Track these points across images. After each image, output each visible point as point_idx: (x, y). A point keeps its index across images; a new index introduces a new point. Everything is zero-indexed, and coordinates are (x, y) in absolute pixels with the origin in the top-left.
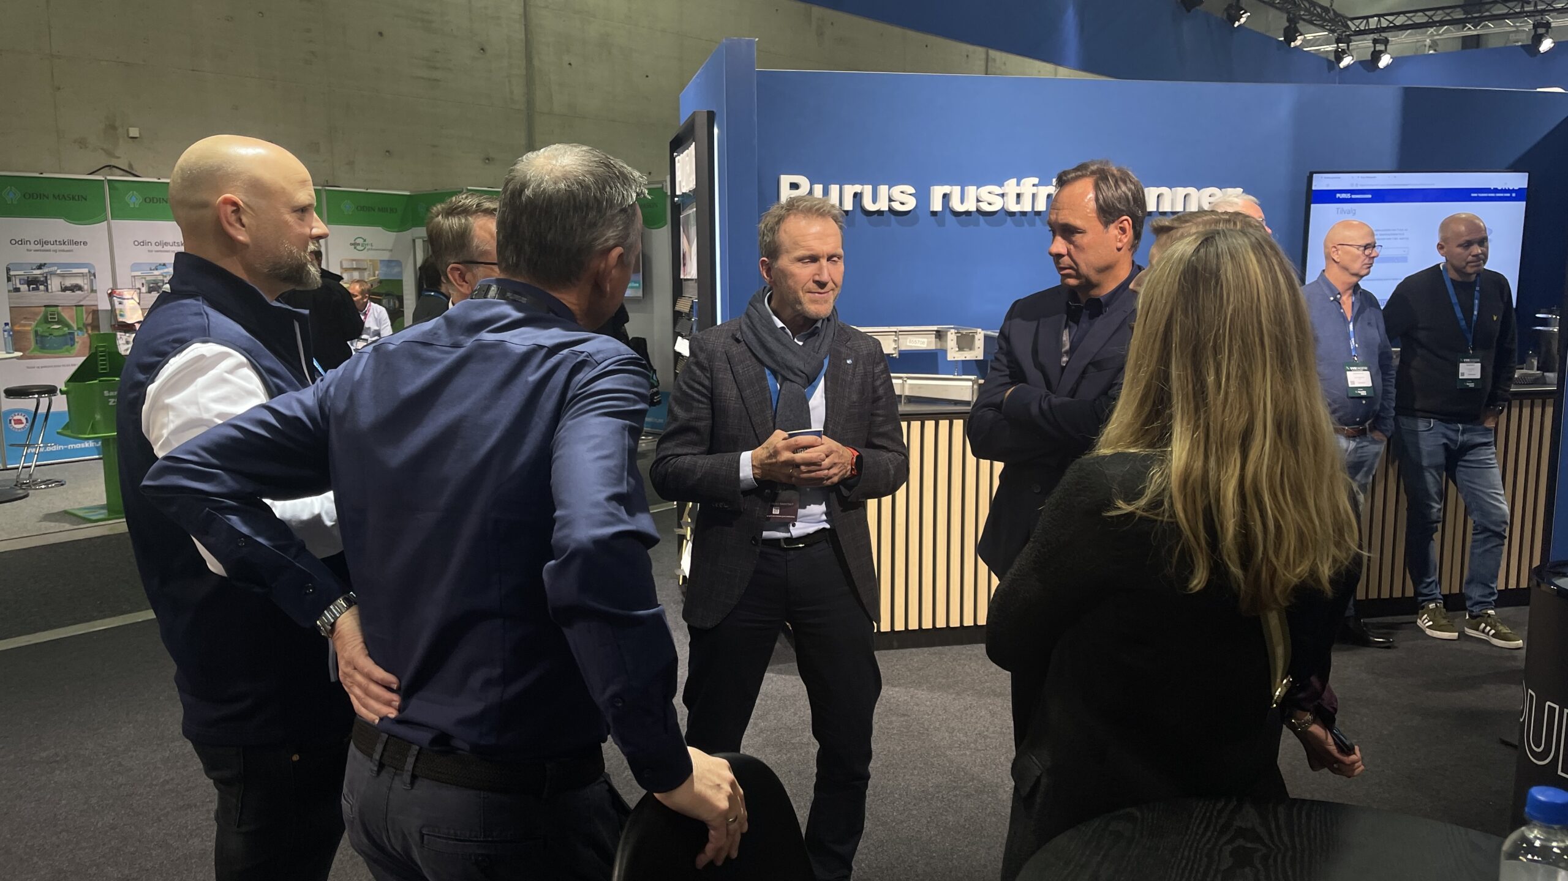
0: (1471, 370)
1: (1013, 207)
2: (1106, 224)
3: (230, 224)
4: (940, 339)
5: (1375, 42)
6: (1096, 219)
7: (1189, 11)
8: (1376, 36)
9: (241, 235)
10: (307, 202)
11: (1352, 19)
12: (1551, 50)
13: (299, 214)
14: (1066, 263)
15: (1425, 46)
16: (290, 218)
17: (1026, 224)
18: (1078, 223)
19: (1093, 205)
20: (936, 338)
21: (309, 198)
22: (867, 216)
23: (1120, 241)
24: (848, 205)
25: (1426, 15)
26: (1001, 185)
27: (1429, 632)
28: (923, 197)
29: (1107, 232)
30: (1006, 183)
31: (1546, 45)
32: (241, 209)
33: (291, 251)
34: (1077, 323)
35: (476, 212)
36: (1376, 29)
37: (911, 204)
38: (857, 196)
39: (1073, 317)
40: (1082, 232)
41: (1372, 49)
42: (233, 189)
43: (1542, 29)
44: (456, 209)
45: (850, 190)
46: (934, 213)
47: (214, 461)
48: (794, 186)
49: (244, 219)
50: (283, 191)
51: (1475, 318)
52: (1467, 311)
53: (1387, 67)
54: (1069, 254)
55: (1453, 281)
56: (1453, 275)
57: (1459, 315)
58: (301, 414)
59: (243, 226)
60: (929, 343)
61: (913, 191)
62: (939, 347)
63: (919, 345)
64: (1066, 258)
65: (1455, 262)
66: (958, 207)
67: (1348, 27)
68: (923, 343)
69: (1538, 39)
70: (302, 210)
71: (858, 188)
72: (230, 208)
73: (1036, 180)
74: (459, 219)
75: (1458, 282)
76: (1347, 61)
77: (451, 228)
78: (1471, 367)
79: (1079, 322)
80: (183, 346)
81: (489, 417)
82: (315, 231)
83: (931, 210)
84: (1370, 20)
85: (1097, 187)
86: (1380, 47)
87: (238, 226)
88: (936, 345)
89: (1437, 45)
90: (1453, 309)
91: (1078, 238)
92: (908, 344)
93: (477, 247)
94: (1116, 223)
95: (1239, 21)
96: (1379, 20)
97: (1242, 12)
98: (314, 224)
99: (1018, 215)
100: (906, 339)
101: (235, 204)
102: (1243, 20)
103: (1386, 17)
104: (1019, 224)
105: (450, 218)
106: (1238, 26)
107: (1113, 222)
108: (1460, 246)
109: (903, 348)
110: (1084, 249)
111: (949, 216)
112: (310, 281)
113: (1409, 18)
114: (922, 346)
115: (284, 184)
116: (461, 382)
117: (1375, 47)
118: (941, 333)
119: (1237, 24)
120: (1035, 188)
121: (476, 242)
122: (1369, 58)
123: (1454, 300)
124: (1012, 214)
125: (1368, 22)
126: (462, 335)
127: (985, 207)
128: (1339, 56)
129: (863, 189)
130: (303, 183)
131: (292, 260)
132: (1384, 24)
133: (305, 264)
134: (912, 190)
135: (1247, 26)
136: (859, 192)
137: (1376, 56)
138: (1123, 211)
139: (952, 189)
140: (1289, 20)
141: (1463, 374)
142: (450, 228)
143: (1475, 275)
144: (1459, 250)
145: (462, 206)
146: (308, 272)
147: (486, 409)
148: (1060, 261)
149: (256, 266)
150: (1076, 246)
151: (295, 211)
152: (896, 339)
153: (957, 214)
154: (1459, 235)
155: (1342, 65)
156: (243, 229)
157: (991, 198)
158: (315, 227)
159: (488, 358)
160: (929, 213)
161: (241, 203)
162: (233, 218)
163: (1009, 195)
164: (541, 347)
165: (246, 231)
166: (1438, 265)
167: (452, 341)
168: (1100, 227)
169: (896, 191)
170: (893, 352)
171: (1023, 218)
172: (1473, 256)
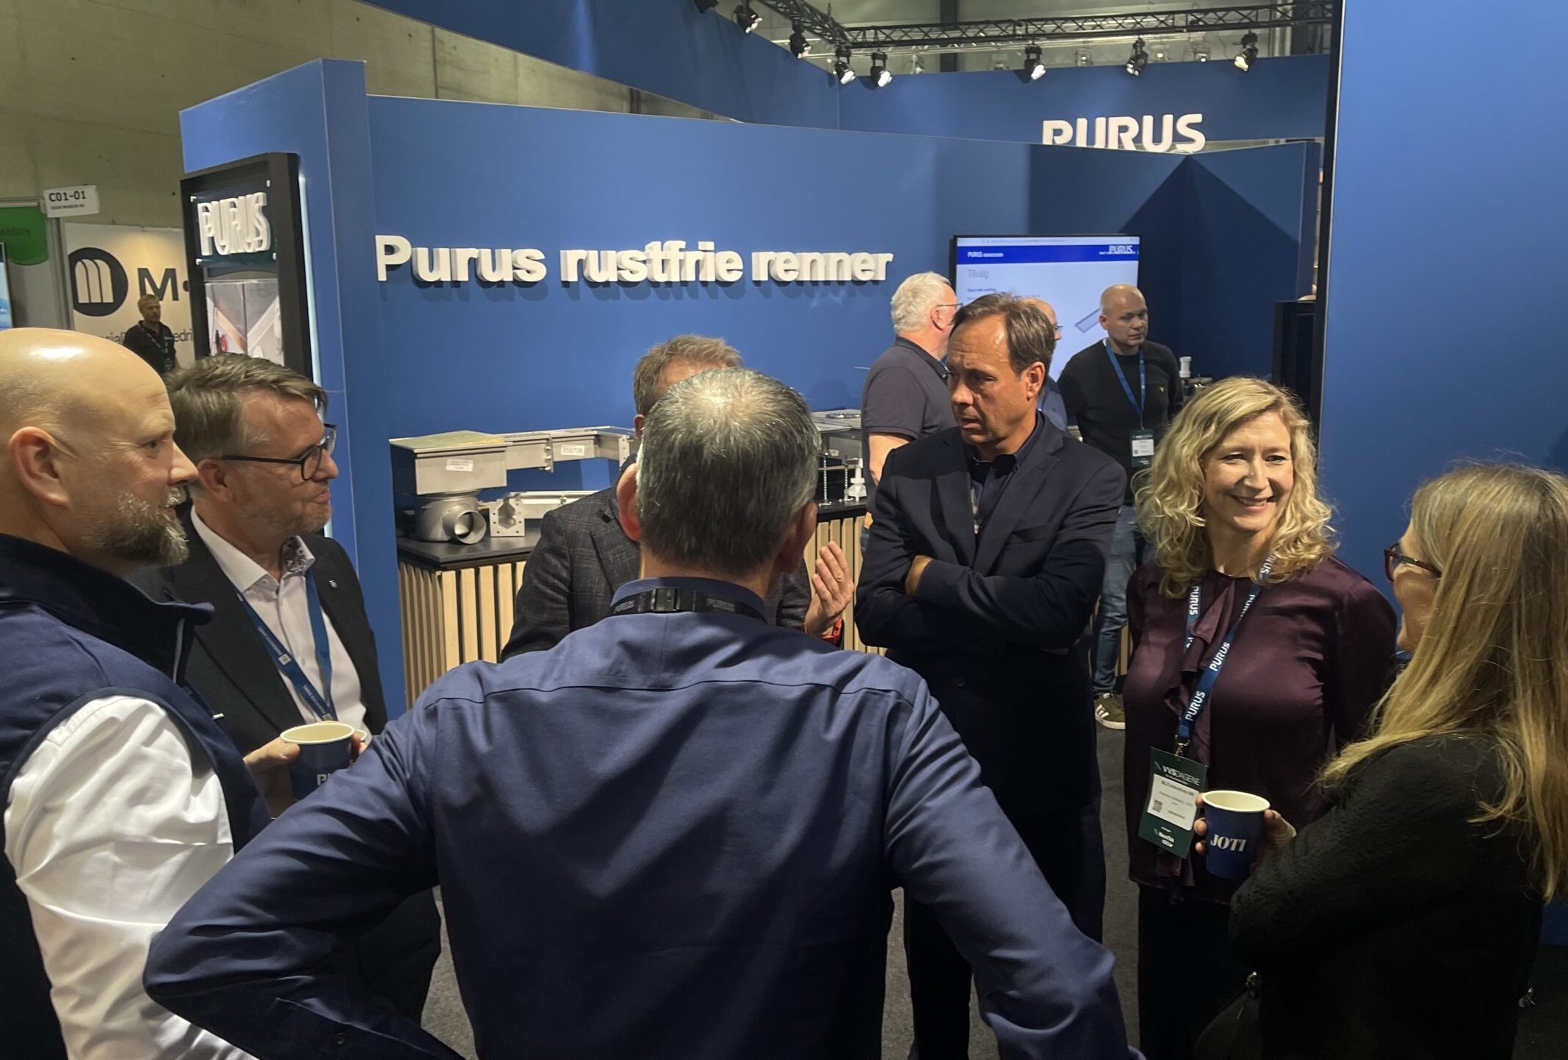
0: (1143, 447)
1: (660, 278)
2: (1019, 372)
3: (32, 475)
4: (600, 446)
5: (874, 57)
6: (1008, 365)
7: (702, 11)
8: (875, 50)
9: (52, 491)
10: (161, 429)
11: (850, 30)
12: (1043, 77)
13: (149, 450)
14: (972, 414)
15: (912, 61)
16: (135, 456)
17: (672, 296)
18: (989, 368)
19: (1004, 349)
20: (595, 443)
21: (165, 421)
22: (484, 287)
23: (1031, 390)
24: (463, 276)
25: (922, 31)
26: (642, 249)
27: (1108, 724)
28: (552, 263)
29: (1020, 380)
30: (647, 247)
31: (1038, 72)
32: (52, 450)
33: (139, 510)
34: (982, 481)
35: (245, 383)
36: (874, 43)
37: (539, 273)
38: (473, 263)
39: (978, 474)
40: (995, 379)
41: (871, 65)
42: (38, 418)
43: (1034, 55)
44: (211, 379)
45: (464, 254)
46: (566, 284)
47: (271, 917)
48: (390, 250)
49: (58, 466)
50: (121, 414)
51: (1143, 393)
52: (1135, 385)
53: (888, 85)
54: (975, 404)
55: (1116, 355)
56: (1116, 349)
57: (1128, 390)
58: (389, 815)
59: (55, 475)
60: (587, 451)
61: (542, 256)
62: (599, 455)
63: (575, 454)
64: (971, 408)
65: (1117, 336)
66: (598, 277)
67: (845, 38)
68: (580, 450)
69: (1030, 65)
70: (151, 444)
71: (473, 252)
72: (33, 450)
73: (682, 244)
74: (219, 395)
75: (1121, 356)
76: (848, 76)
77: (207, 411)
78: (1143, 444)
79: (985, 480)
80: (69, 707)
81: (775, 798)
82: (178, 473)
83: (563, 279)
84: (867, 32)
85: (1009, 326)
86: (879, 63)
87: (46, 476)
88: (595, 453)
89: (923, 62)
90: (1120, 385)
91: (988, 386)
92: (563, 453)
93: (249, 437)
94: (1029, 369)
95: (750, 26)
96: (876, 34)
97: (753, 16)
98: (176, 461)
99: (662, 286)
100: (560, 447)
101: (40, 441)
102: (754, 26)
103: (883, 31)
104: (665, 297)
105: (202, 394)
106: (750, 32)
107: (1026, 368)
108: (1122, 318)
109: (557, 459)
110: (994, 399)
111: (585, 289)
112: (171, 554)
113: (906, 34)
114: (579, 454)
115: (121, 403)
116: (697, 746)
117: (874, 63)
118: (601, 438)
119: (748, 31)
120: (682, 253)
121: (246, 430)
122: (869, 74)
123: (1121, 375)
124: (656, 284)
125: (864, 34)
126: (666, 670)
127: (628, 277)
128: (841, 69)
129: (480, 253)
130: (154, 399)
131: (141, 524)
132: (881, 37)
133: (163, 528)
134: (539, 255)
135: (757, 33)
136: (476, 257)
137: (876, 73)
138: (1038, 356)
139: (588, 254)
140: (794, 28)
141: (1136, 452)
142: (204, 407)
143: (1137, 347)
144: (1121, 323)
145: (220, 376)
146: (168, 540)
147: (766, 788)
148: (965, 411)
149: (84, 538)
150: (984, 396)
151: (143, 446)
152: (548, 448)
153: (594, 285)
154: (1119, 306)
155: (844, 80)
156: (56, 480)
157: (635, 265)
158: (178, 466)
159: (737, 709)
160: (560, 284)
161: (52, 440)
162: (36, 466)
163: (654, 262)
164: (819, 688)
165: (61, 483)
166: (1101, 342)
167: (649, 683)
168: (1012, 374)
169: (522, 254)
170: (545, 465)
171: (668, 289)
172: (1135, 329)
